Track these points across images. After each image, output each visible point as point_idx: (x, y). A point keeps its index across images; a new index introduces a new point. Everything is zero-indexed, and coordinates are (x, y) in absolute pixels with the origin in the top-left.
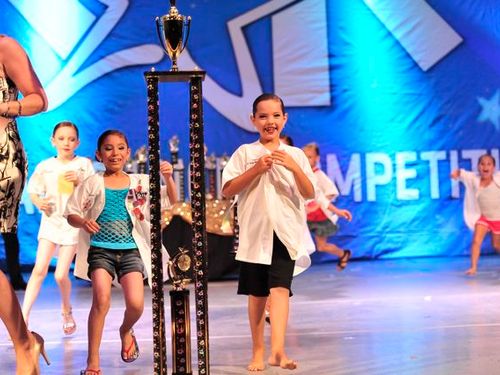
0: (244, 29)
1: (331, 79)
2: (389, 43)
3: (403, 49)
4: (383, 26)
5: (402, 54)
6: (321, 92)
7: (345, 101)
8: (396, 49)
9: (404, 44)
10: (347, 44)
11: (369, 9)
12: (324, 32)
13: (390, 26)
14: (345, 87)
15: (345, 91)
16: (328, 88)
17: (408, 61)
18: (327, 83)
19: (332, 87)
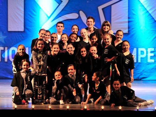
0: (103, 9)
1: (128, 25)
2: (147, 14)
3: (152, 16)
4: (146, 9)
5: (151, 18)
6: (126, 29)
7: (133, 32)
8: (150, 16)
9: (152, 15)
10: (134, 14)
11: (141, 4)
12: (127, 11)
13: (148, 9)
14: (133, 28)
15: (133, 29)
16: (127, 28)
17: (153, 20)
18: (127, 26)
19: (129, 27)
